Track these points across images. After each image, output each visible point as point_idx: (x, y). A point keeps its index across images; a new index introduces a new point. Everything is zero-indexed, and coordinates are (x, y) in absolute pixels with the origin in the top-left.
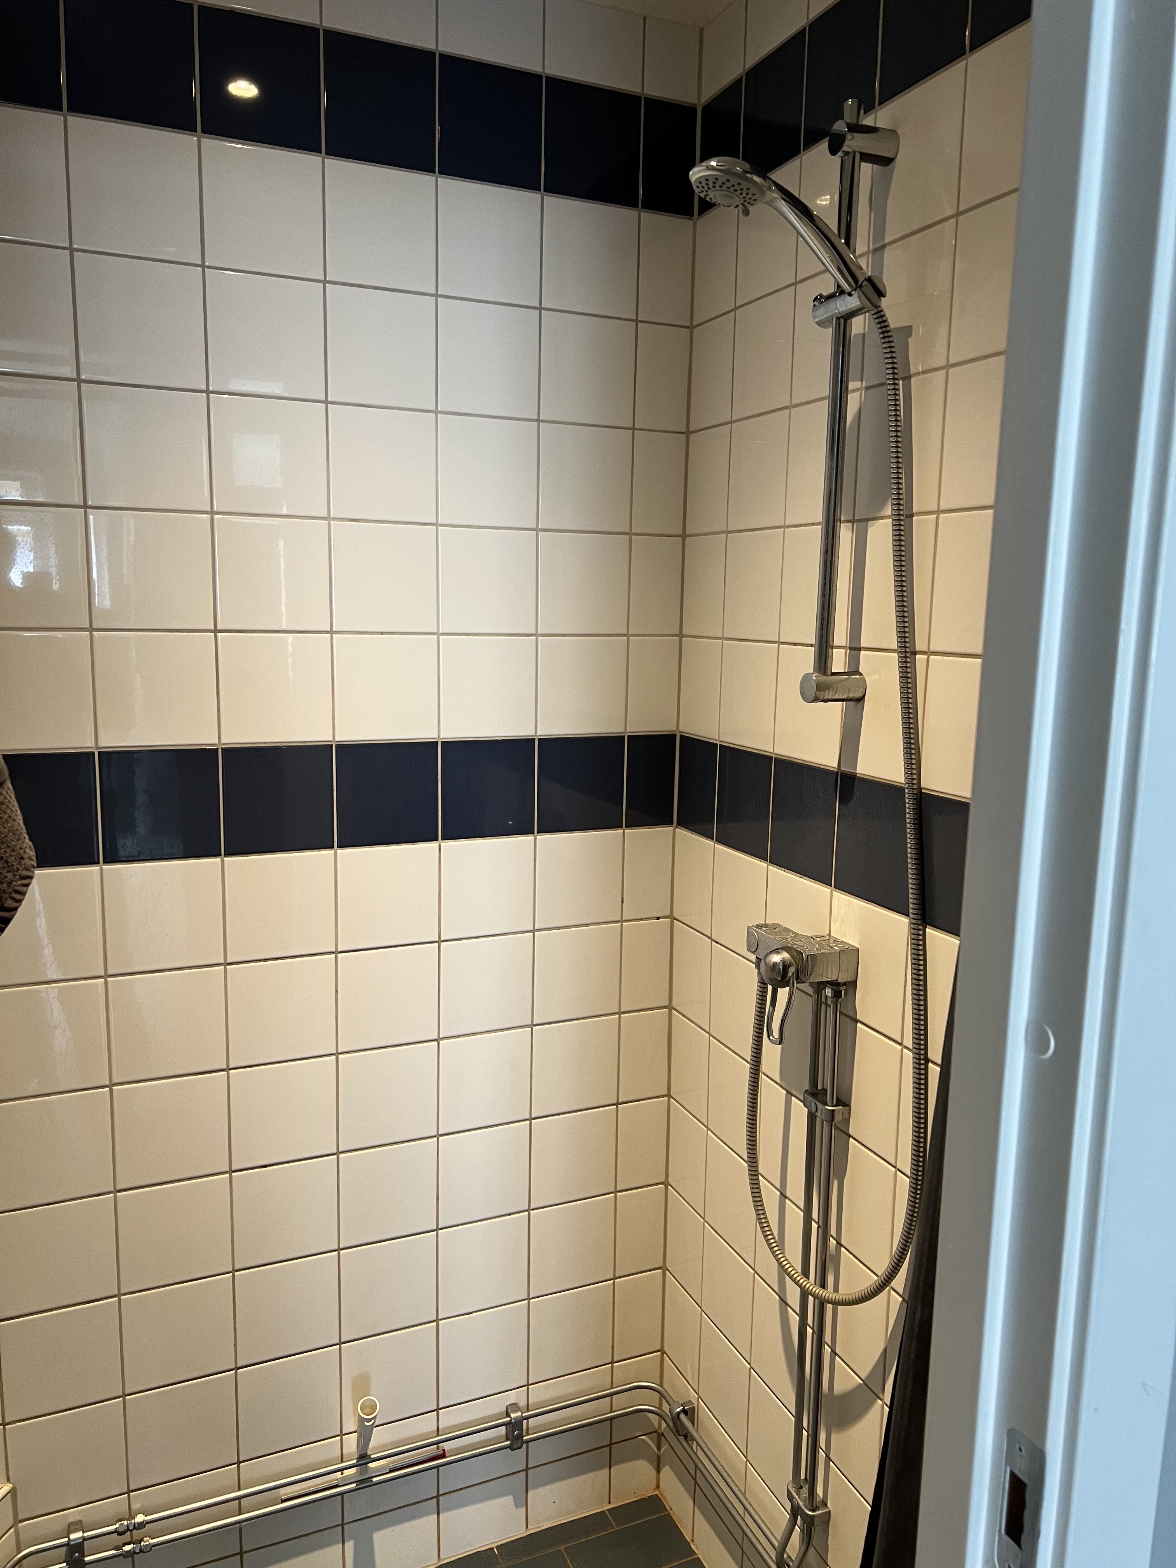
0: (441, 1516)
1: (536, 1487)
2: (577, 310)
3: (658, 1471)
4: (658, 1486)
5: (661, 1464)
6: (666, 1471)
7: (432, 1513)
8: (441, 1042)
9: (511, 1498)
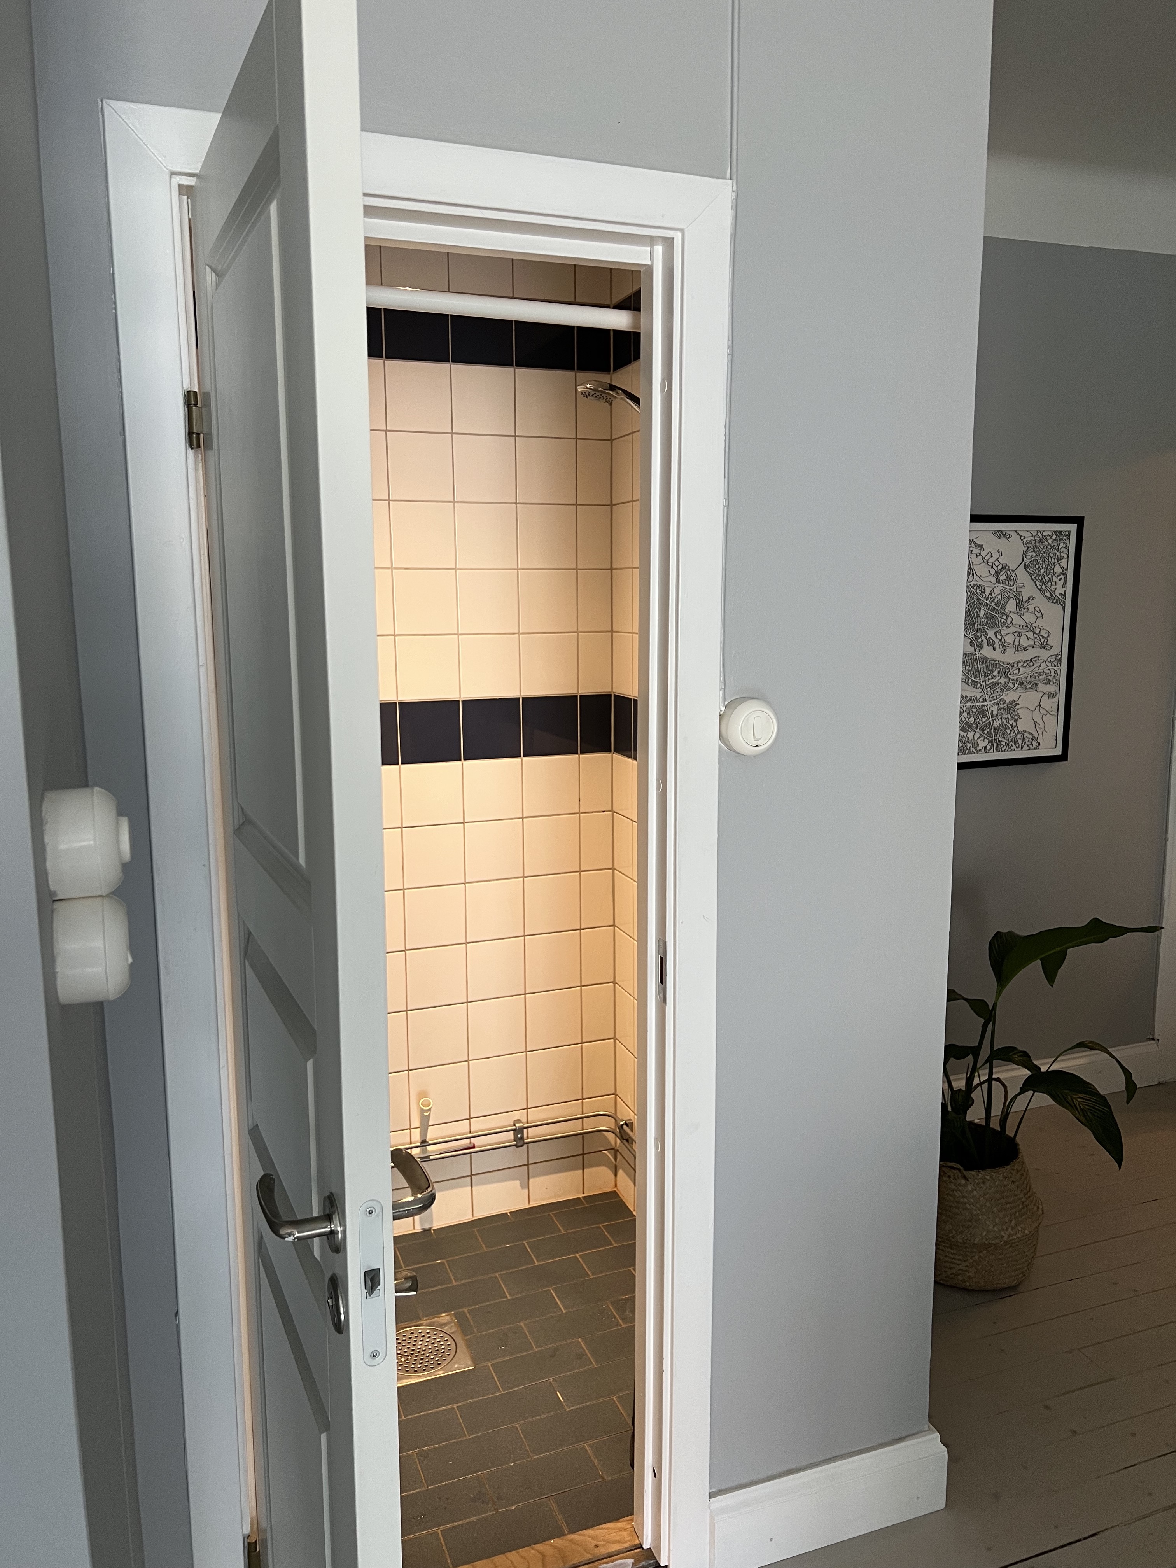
0: (473, 1188)
1: (535, 1176)
2: (538, 435)
3: (616, 1175)
4: (616, 1186)
5: (618, 1169)
6: (621, 1173)
7: (468, 1186)
8: (467, 885)
9: (518, 1182)
